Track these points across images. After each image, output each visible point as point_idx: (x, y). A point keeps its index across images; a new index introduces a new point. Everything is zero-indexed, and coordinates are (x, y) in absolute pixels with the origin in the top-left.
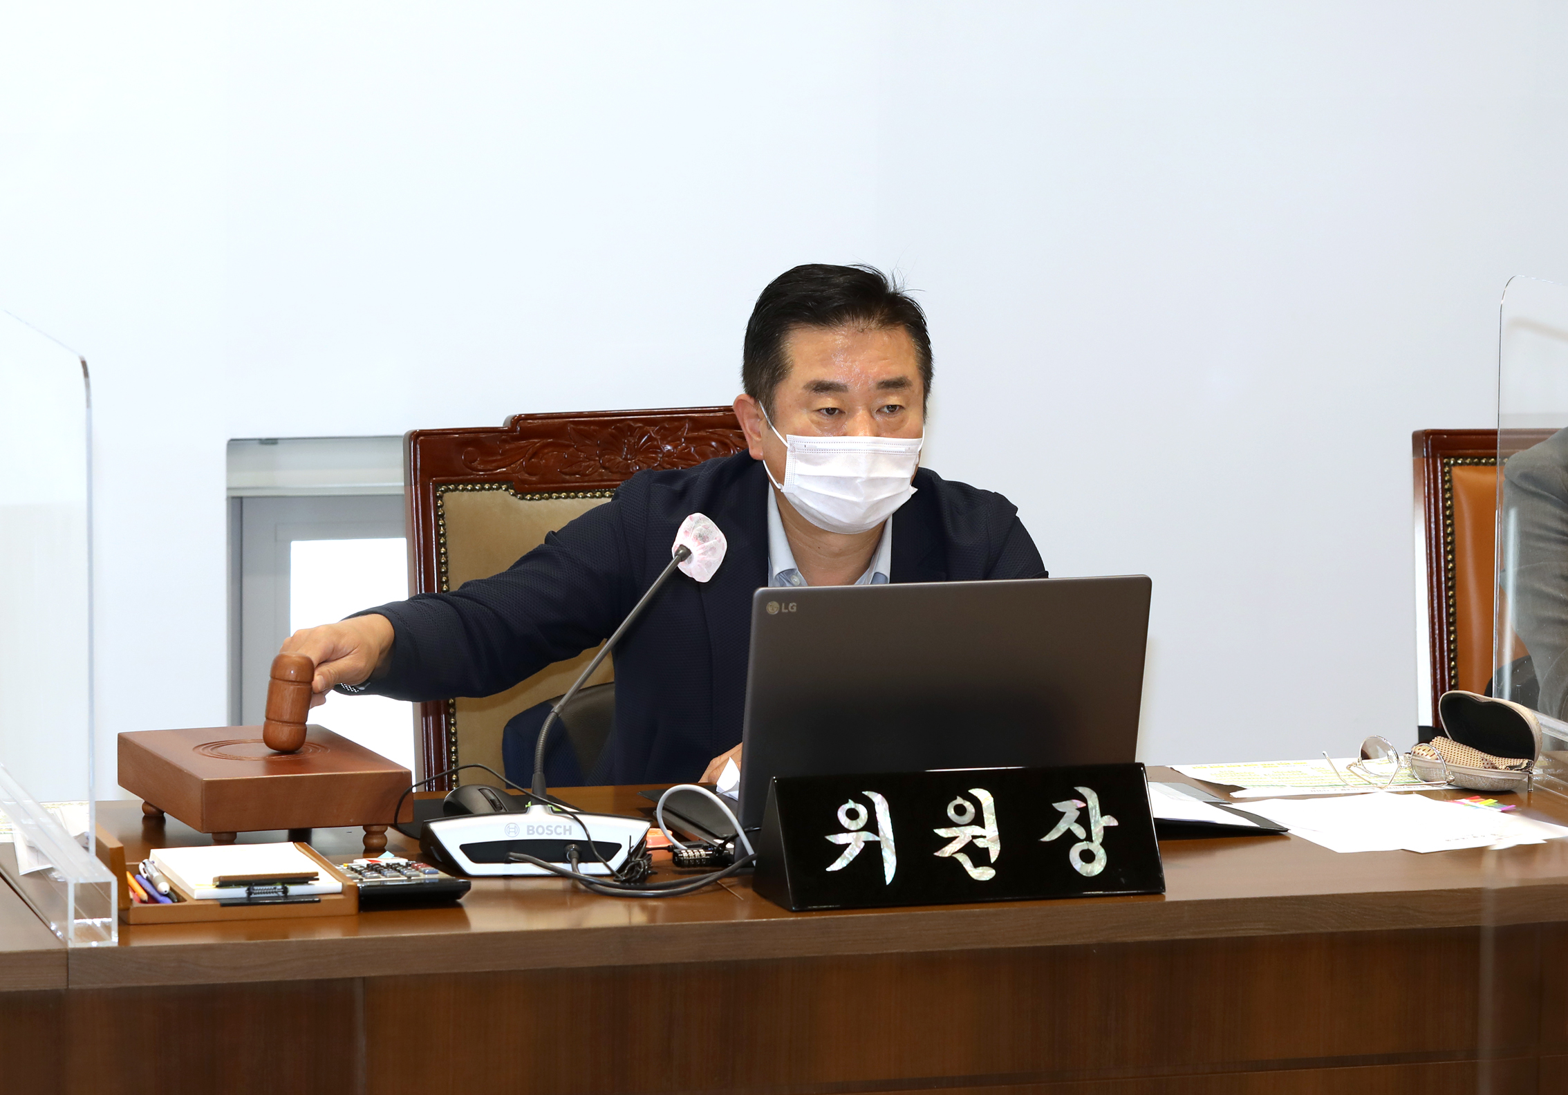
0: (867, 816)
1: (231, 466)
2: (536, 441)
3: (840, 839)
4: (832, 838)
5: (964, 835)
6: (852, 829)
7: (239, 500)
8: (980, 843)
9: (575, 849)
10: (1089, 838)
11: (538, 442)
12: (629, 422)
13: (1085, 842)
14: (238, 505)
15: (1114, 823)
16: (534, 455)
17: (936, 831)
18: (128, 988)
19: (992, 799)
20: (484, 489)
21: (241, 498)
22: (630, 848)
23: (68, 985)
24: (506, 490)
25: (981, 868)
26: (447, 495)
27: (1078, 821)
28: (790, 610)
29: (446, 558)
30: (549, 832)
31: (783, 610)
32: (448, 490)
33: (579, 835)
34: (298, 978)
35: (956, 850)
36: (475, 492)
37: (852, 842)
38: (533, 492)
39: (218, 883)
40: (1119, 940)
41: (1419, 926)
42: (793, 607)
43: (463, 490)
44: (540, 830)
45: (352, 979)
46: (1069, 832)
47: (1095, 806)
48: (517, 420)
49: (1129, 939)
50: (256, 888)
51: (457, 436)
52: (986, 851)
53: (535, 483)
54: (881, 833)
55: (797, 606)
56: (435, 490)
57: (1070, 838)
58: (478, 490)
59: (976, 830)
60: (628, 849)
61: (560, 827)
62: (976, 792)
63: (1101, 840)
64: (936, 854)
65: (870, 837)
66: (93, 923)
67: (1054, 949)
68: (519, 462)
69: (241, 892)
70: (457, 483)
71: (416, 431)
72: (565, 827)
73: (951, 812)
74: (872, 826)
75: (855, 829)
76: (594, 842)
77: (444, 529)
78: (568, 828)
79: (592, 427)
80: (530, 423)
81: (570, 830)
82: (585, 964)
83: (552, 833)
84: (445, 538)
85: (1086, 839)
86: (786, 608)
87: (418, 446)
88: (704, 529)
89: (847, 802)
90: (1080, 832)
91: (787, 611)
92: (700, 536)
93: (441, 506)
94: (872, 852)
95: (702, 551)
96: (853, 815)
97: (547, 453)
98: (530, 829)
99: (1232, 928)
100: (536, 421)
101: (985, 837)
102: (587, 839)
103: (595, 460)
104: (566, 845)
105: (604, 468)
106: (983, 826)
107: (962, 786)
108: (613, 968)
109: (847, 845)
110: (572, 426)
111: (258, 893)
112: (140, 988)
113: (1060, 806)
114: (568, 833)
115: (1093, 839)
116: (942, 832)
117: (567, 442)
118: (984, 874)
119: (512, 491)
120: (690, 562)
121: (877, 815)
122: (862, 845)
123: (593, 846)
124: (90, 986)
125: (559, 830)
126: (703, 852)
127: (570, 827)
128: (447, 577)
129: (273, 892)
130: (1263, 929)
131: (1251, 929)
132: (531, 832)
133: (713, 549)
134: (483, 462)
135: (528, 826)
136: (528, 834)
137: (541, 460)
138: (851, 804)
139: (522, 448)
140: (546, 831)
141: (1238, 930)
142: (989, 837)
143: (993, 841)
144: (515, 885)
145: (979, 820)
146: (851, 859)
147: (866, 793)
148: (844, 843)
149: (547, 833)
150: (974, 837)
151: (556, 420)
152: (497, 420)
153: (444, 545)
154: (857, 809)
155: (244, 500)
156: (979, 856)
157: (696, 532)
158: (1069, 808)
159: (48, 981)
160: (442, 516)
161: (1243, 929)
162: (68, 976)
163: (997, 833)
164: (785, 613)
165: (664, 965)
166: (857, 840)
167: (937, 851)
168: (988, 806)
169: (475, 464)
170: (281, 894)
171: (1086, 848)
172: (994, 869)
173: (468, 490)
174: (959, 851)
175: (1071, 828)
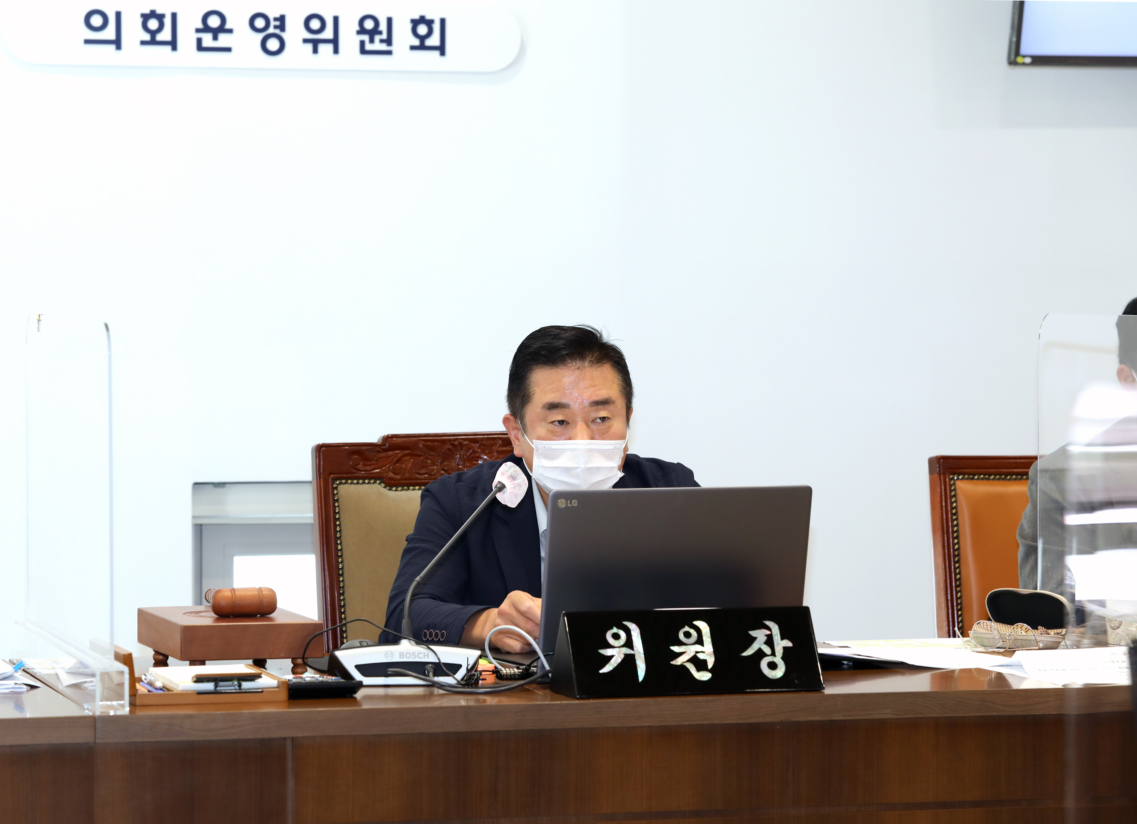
0: (625, 638)
1: (195, 502)
2: (398, 452)
3: (608, 652)
4: (602, 651)
5: (691, 650)
6: (616, 646)
7: (199, 526)
8: (701, 656)
9: (431, 667)
10: (773, 654)
11: (400, 453)
12: (462, 441)
13: (770, 657)
14: (199, 530)
15: (790, 644)
16: (398, 461)
17: (672, 648)
18: (135, 743)
19: (708, 628)
20: (365, 483)
21: (201, 525)
22: (468, 665)
23: (95, 740)
24: (380, 484)
25: (702, 672)
26: (340, 487)
27: (766, 643)
28: (574, 505)
29: (340, 527)
30: (414, 657)
31: (569, 505)
32: (341, 483)
33: (432, 659)
34: (249, 737)
35: (685, 661)
36: (359, 485)
37: (616, 654)
38: (397, 486)
39: (195, 679)
40: (794, 719)
41: (995, 714)
42: (575, 503)
43: (351, 483)
44: (408, 655)
45: (285, 739)
46: (760, 650)
47: (777, 634)
48: (387, 438)
49: (801, 719)
50: (220, 683)
51: (347, 447)
52: (705, 661)
53: (398, 480)
54: (635, 649)
55: (578, 502)
56: (333, 483)
57: (760, 654)
58: (361, 484)
59: (698, 648)
60: (467, 666)
61: (421, 653)
62: (698, 623)
63: (781, 656)
64: (672, 663)
65: (629, 651)
66: (112, 704)
67: (751, 725)
68: (388, 466)
69: (210, 686)
70: (347, 479)
71: (319, 444)
72: (424, 653)
73: (681, 636)
74: (629, 644)
75: (618, 646)
76: (443, 663)
77: (339, 509)
78: (426, 654)
79: (436, 443)
80: (395, 440)
81: (428, 655)
82: (440, 730)
83: (416, 657)
84: (339, 515)
85: (771, 655)
86: (571, 503)
87: (321, 454)
88: (514, 472)
89: (612, 628)
90: (767, 650)
91: (571, 505)
92: (511, 476)
93: (337, 494)
94: (629, 660)
95: (512, 486)
96: (616, 637)
97: (406, 460)
98: (401, 654)
99: (869, 713)
100: (398, 439)
101: (704, 652)
102: (438, 661)
103: (437, 465)
104: (425, 665)
105: (444, 470)
106: (702, 645)
107: (688, 619)
108: (458, 734)
109: (612, 656)
110: (423, 442)
111: (222, 686)
112: (144, 742)
113: (753, 633)
114: (426, 657)
115: (776, 654)
116: (676, 649)
117: (420, 453)
118: (705, 676)
119: (383, 485)
120: (504, 493)
121: (633, 637)
122: (623, 656)
123: (442, 665)
124: (110, 741)
125: (420, 656)
126: (516, 670)
127: (428, 653)
128: (341, 541)
129: (231, 686)
130: (891, 714)
131: (882, 714)
132: (402, 657)
133: (520, 485)
134: (364, 465)
135: (400, 653)
136: (400, 658)
137: (402, 464)
138: (615, 630)
139: (389, 456)
140: (412, 656)
141: (874, 714)
142: (707, 652)
143: (709, 655)
144: (391, 691)
145: (700, 641)
146: (616, 665)
147: (625, 623)
148: (611, 655)
149: (413, 658)
150: (697, 652)
151: (412, 439)
152: (373, 437)
153: (339, 519)
154: (619, 633)
155: (204, 528)
156: (701, 665)
157: (509, 473)
158: (760, 635)
159: (82, 737)
160: (337, 500)
161: (877, 714)
162: (95, 734)
163: (712, 650)
164: (570, 507)
165: (492, 732)
166: (619, 653)
167: (672, 660)
168: (706, 633)
169: (360, 466)
170: (237, 687)
171: (771, 660)
172: (711, 673)
173: (354, 483)
174: (688, 661)
175: (762, 648)
